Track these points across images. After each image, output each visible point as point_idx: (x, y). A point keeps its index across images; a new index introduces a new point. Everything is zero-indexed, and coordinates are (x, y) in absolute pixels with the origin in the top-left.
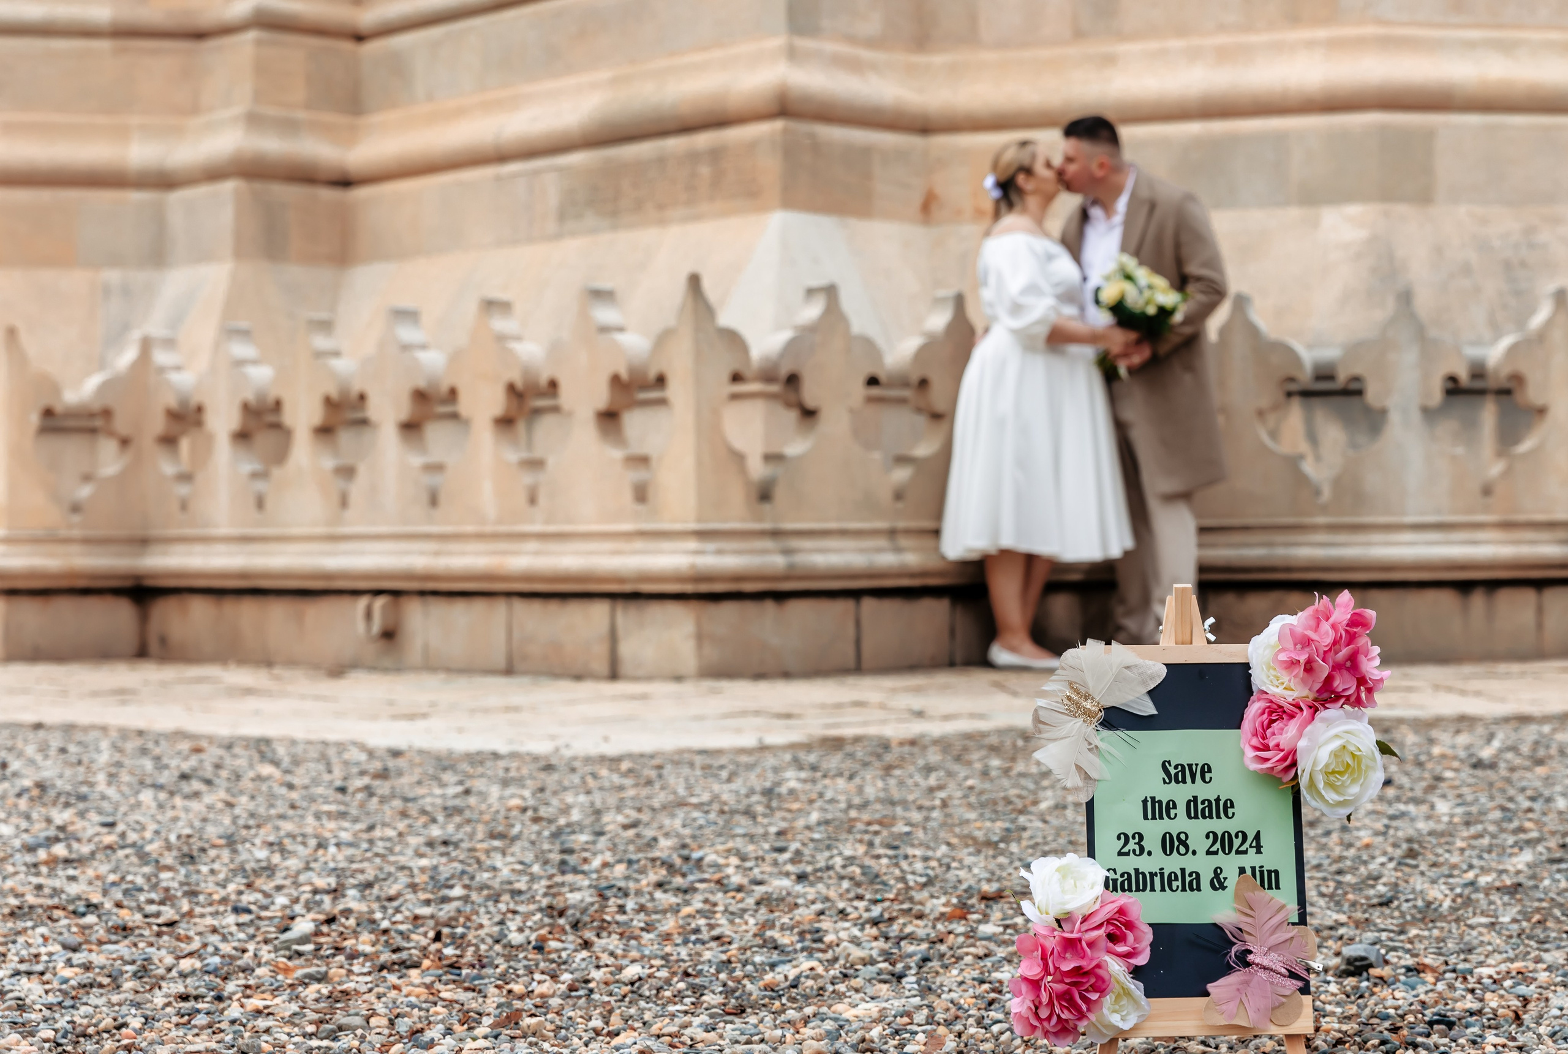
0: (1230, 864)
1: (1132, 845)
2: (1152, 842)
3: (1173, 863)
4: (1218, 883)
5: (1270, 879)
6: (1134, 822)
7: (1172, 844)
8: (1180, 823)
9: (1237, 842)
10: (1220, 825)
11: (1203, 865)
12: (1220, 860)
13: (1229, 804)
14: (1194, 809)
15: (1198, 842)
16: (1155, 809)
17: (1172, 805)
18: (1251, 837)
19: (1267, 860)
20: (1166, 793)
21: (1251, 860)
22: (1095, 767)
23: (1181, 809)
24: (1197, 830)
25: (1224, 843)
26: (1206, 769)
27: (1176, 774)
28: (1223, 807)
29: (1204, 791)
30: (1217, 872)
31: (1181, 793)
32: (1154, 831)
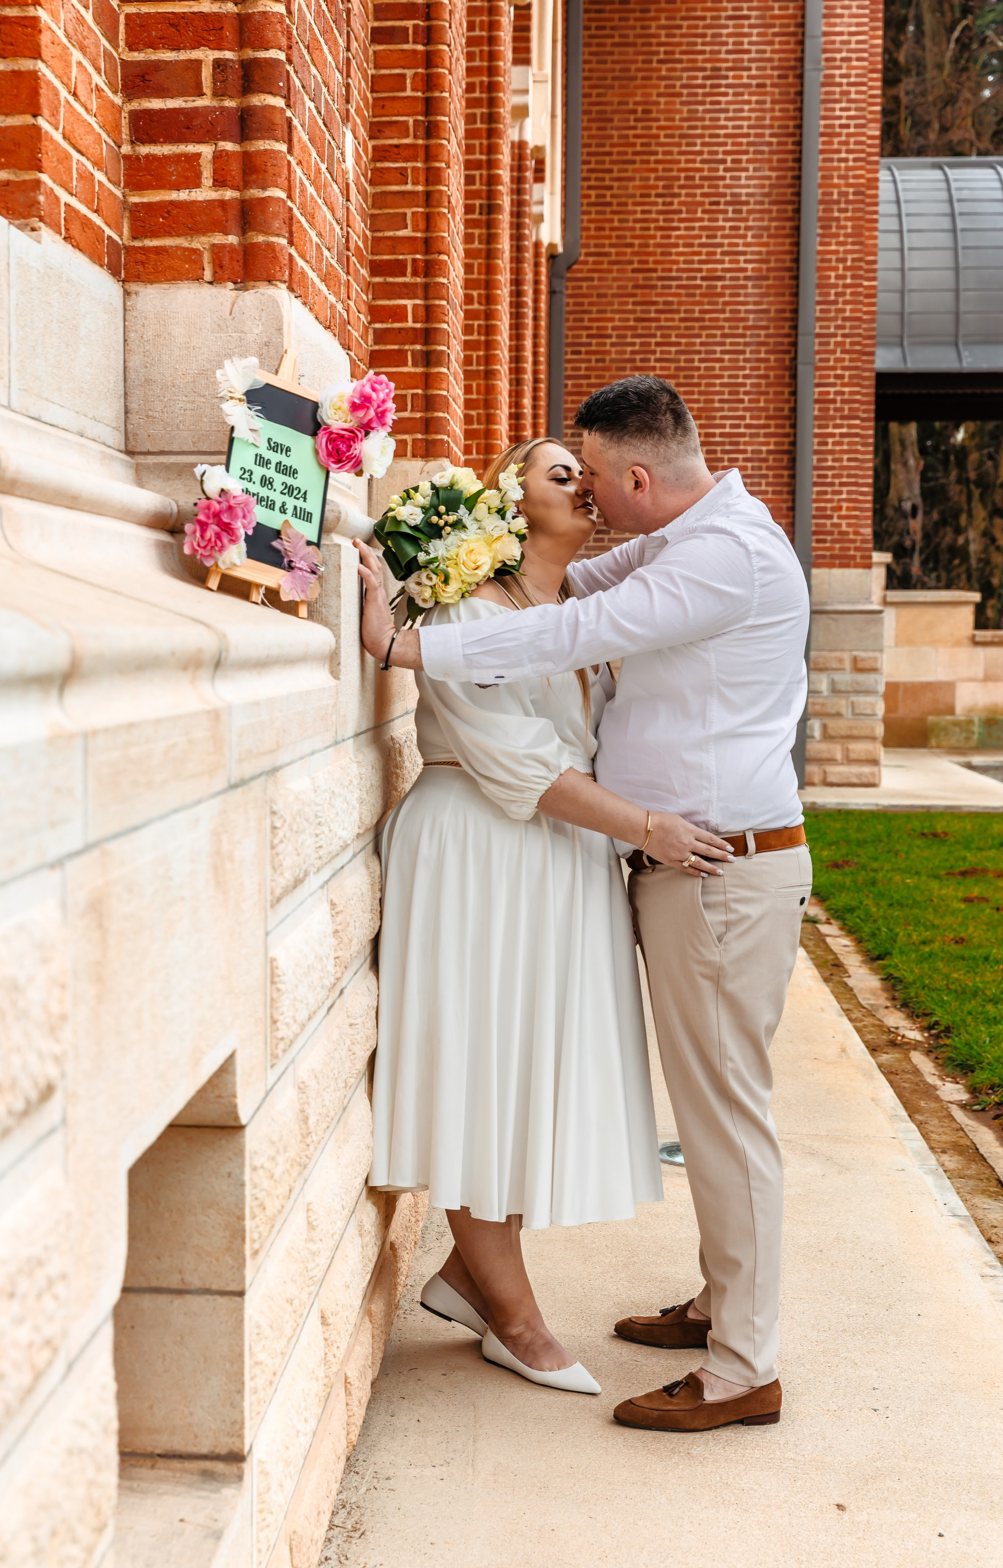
0: (291, 503)
1: (246, 476)
2: (257, 478)
3: (264, 492)
4: (283, 510)
5: (307, 517)
6: (250, 465)
7: (266, 482)
8: (271, 473)
9: (295, 492)
10: (290, 481)
11: (279, 499)
12: (286, 498)
13: (295, 472)
14: (281, 469)
15: (278, 486)
16: (262, 461)
17: (268, 462)
18: (302, 492)
19: (307, 507)
20: (268, 455)
21: (300, 503)
23: (273, 466)
24: (279, 479)
25: (289, 490)
26: (288, 450)
27: (275, 447)
28: (292, 472)
29: (286, 461)
30: (284, 504)
31: (275, 457)
32: (259, 472)
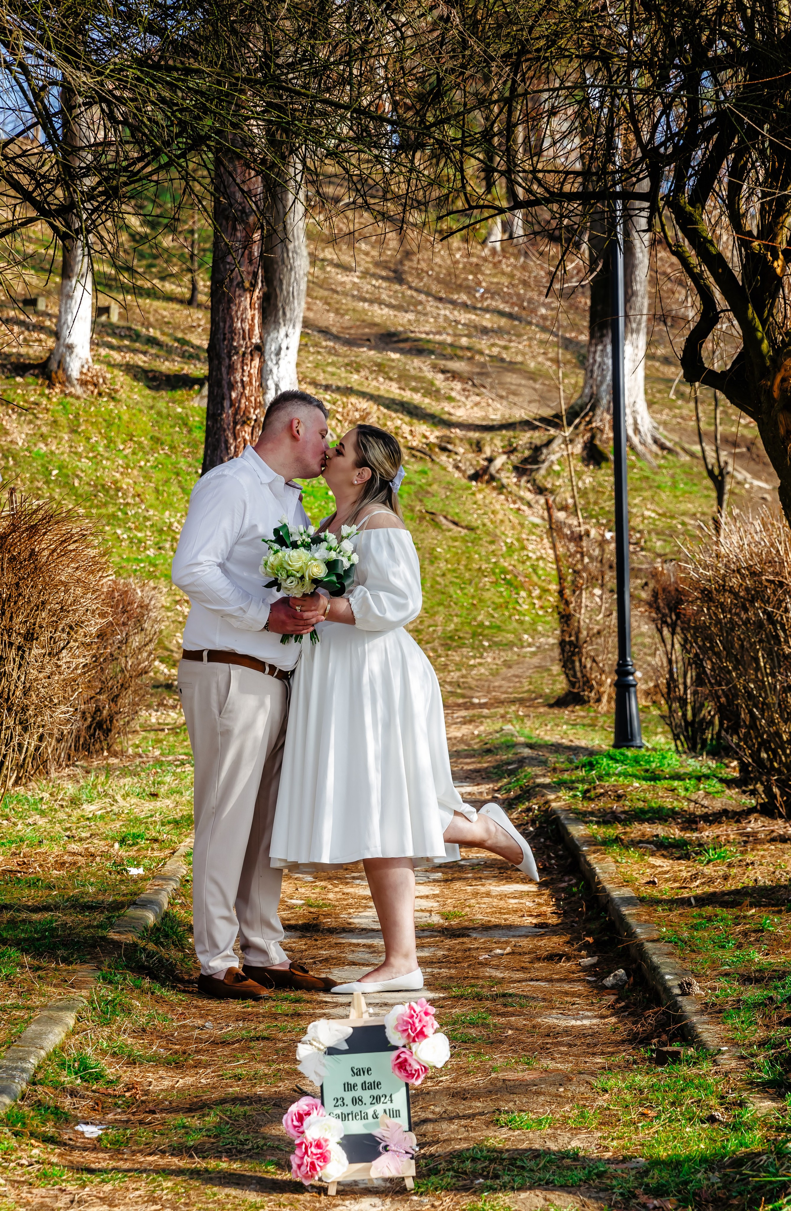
0: (380, 1108)
1: (340, 1102)
2: (348, 1101)
3: (356, 1109)
4: (375, 1116)
5: (396, 1114)
6: (341, 1093)
7: (356, 1101)
8: (358, 1092)
9: (382, 1099)
10: (375, 1092)
11: (369, 1109)
12: (376, 1107)
13: (379, 1084)
14: (365, 1086)
15: (367, 1099)
16: (349, 1087)
17: (355, 1085)
18: (388, 1097)
19: (395, 1106)
20: (353, 1080)
21: (389, 1106)
22: (323, 1072)
23: (359, 1087)
24: (366, 1095)
25: (377, 1100)
26: (369, 1070)
27: (357, 1072)
28: (377, 1085)
29: (368, 1079)
30: (375, 1112)
31: (358, 1080)
32: (348, 1096)
